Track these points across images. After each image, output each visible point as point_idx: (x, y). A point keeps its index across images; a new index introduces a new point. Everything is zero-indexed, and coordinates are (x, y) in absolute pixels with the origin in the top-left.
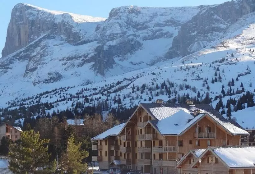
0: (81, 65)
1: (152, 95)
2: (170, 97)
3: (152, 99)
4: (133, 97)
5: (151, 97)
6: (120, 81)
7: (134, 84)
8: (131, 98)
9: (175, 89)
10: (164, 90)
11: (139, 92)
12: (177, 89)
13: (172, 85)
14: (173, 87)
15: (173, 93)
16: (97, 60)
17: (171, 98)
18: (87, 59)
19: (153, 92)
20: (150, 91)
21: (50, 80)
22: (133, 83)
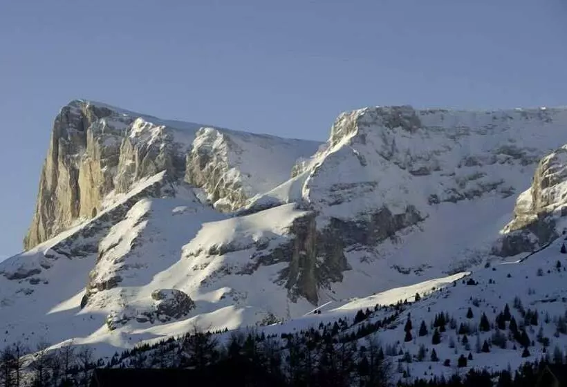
0: (249, 270)
1: (468, 348)
2: (526, 354)
3: (469, 362)
4: (407, 354)
5: (466, 356)
6: (364, 312)
7: (409, 315)
8: (401, 357)
9: (542, 329)
10: (505, 333)
11: (427, 341)
12: (549, 331)
13: (532, 318)
14: (536, 324)
15: (537, 343)
16: (296, 258)
17: (531, 359)
18: (266, 252)
19: (472, 340)
20: (462, 336)
21: (158, 313)
22: (405, 313)
